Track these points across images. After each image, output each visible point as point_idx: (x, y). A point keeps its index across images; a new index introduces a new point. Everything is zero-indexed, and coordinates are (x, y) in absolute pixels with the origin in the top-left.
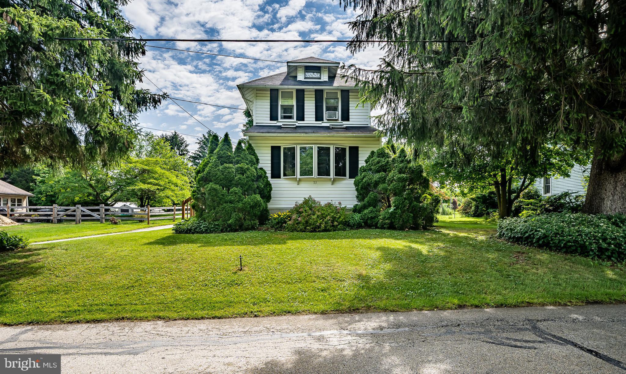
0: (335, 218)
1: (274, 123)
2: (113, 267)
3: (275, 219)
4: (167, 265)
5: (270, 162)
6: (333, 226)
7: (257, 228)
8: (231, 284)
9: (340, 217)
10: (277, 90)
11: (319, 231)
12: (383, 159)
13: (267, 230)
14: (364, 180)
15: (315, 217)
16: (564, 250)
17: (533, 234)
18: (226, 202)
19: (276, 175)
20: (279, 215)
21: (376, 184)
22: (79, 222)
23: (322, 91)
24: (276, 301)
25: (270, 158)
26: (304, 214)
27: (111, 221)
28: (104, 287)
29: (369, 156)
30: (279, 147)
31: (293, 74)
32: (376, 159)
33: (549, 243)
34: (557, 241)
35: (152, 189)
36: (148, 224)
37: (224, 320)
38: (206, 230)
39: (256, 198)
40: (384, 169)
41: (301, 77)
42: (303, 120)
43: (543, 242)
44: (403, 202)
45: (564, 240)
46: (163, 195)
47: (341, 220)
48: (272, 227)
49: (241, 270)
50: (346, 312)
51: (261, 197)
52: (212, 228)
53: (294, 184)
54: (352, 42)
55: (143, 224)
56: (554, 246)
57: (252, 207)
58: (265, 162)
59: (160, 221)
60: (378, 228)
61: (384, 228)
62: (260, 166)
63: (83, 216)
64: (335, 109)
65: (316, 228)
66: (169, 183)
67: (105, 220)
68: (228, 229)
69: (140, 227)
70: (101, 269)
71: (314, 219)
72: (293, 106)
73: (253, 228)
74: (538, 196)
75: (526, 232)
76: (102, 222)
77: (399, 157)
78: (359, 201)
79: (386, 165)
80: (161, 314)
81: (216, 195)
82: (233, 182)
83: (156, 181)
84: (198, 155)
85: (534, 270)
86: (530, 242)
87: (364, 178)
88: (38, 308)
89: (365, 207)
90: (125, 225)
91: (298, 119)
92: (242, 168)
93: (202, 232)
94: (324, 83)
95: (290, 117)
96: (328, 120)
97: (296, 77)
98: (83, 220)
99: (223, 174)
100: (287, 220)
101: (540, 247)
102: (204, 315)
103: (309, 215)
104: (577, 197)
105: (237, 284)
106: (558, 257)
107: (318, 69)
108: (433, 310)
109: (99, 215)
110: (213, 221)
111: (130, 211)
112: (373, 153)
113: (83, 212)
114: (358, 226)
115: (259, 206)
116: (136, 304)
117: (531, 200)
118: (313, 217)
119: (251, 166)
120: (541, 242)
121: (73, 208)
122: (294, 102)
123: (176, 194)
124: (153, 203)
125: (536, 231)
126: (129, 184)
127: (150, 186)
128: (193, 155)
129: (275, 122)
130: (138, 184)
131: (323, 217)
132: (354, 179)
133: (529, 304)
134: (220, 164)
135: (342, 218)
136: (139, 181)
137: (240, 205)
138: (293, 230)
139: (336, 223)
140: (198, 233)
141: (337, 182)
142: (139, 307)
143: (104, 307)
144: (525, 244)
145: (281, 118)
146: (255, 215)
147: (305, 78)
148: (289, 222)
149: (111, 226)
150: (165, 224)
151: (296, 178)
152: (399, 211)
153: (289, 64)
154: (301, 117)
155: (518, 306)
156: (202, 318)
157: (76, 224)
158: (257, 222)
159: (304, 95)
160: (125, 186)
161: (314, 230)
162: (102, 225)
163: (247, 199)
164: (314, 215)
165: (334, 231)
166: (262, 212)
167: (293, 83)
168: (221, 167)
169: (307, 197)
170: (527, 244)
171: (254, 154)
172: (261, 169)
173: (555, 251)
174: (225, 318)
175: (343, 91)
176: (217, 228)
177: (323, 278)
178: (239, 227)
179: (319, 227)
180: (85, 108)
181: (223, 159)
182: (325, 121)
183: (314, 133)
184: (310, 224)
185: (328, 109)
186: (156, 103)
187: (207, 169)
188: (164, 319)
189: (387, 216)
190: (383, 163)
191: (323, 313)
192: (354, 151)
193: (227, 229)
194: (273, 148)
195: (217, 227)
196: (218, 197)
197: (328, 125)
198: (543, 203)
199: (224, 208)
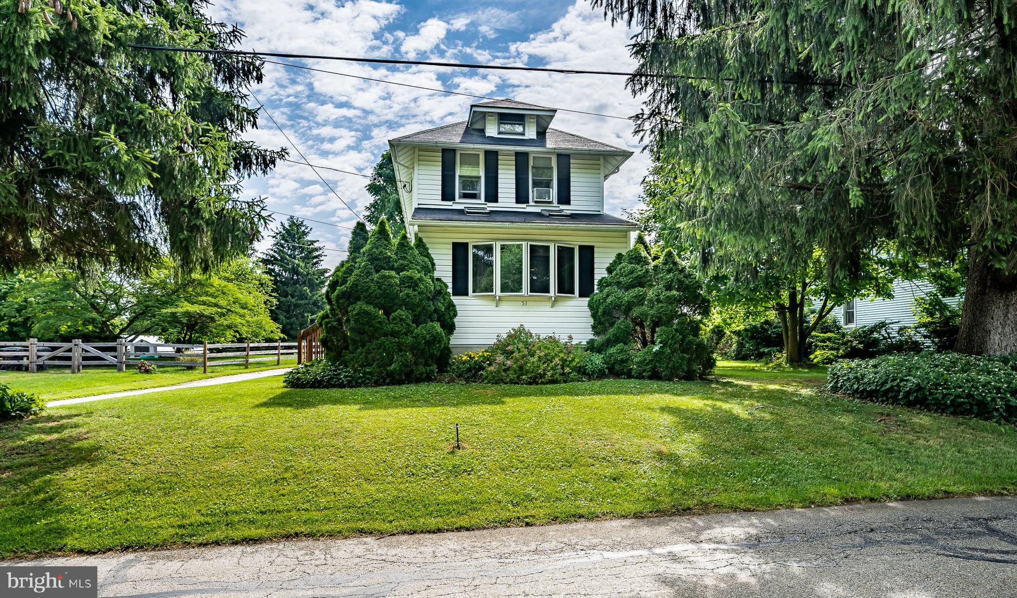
0: (566, 360)
1: (448, 205)
2: (229, 447)
3: (464, 363)
4: (326, 441)
5: (451, 269)
6: (563, 374)
7: (436, 379)
8: (455, 471)
9: (573, 360)
10: (453, 151)
11: (542, 383)
12: (639, 267)
13: (452, 380)
14: (609, 300)
15: (535, 359)
16: (952, 409)
17: (898, 385)
18: (385, 335)
19: (461, 289)
20: (470, 357)
21: (629, 307)
22: (79, 370)
23: (526, 154)
24: (548, 499)
25: (451, 263)
26: (516, 354)
27: (140, 368)
28: (230, 481)
29: (614, 261)
30: (466, 244)
31: (478, 126)
32: (626, 266)
33: (925, 398)
34: (940, 396)
35: (207, 313)
36: (205, 372)
37: (477, 533)
38: (349, 382)
39: (434, 327)
40: (641, 282)
41: (492, 130)
42: (496, 201)
43: (916, 397)
44: (673, 336)
45: (951, 394)
46: (225, 323)
47: (574, 364)
48: (460, 376)
49: (458, 447)
50: (673, 514)
51: (442, 326)
52: (359, 378)
53: (490, 305)
54: (634, 76)
55: (196, 372)
56: (935, 404)
57: (429, 343)
58: (444, 270)
59: (222, 368)
60: (633, 377)
61: (643, 378)
62: (436, 274)
63: (84, 358)
64: (548, 184)
65: (536, 377)
66: (234, 303)
67: (127, 366)
68: (387, 381)
69: (192, 377)
70: (208, 450)
71: (533, 362)
72: (479, 177)
73: (428, 379)
74: (839, 328)
75: (886, 382)
76: (120, 370)
77: (665, 264)
78: (597, 333)
79: (644, 276)
80: (362, 525)
81: (368, 322)
82: (397, 301)
83: (213, 300)
84: (273, 256)
85: (922, 442)
86: (891, 397)
87: (608, 296)
88: (128, 520)
89: (608, 343)
90: (165, 375)
91: (487, 200)
92: (411, 278)
93: (342, 386)
94: (530, 142)
95: (474, 196)
96: (536, 202)
97: (483, 131)
98: (85, 367)
99: (379, 288)
100: (485, 365)
101: (910, 404)
102: (441, 526)
103: (524, 356)
104: (901, 329)
105: (465, 471)
106: (945, 420)
107: (520, 119)
108: (810, 507)
109: (115, 357)
110: (362, 366)
111: (152, 351)
112: (620, 256)
113: (86, 351)
114: (601, 375)
115: (439, 342)
116: (306, 510)
117: (829, 335)
118: (532, 359)
119: (425, 275)
120: (911, 398)
121: (66, 345)
122: (481, 172)
123: (248, 322)
124: (199, 337)
125: (902, 380)
126: (164, 304)
127: (202, 307)
128: (264, 257)
129: (450, 203)
130: (181, 304)
131: (547, 359)
132: (588, 299)
133: (948, 495)
134: (373, 270)
135: (577, 360)
136: (183, 300)
137: (409, 340)
138: (497, 380)
139: (567, 370)
140: (334, 386)
141: (560, 303)
142: (315, 515)
143: (251, 516)
144: (883, 402)
145: (460, 197)
146: (432, 356)
147: (500, 133)
148: (491, 368)
149: (140, 375)
150: (233, 372)
151: (495, 296)
152: (668, 350)
153: (474, 109)
154: (492, 196)
155: (934, 498)
156: (439, 530)
157: (73, 372)
158: (434, 367)
159: (497, 160)
160: (158, 307)
161: (533, 381)
162: (121, 374)
163: (419, 330)
164: (533, 356)
165: (565, 382)
166: (442, 351)
167: (480, 140)
168: (376, 276)
169: (517, 326)
170: (887, 400)
171: (428, 256)
172: (438, 280)
173: (936, 411)
174: (478, 529)
175: (559, 156)
176: (368, 379)
177: (604, 458)
178: (407, 377)
179: (542, 376)
180: (174, 169)
181: (378, 262)
182: (531, 203)
183: (524, 222)
184: (527, 372)
185: (536, 184)
186: (266, 166)
187: (351, 279)
188: (371, 533)
189: (650, 358)
190: (639, 273)
191: (638, 516)
192: (587, 252)
193: (385, 380)
194: (456, 246)
195: (368, 376)
196: (372, 326)
197: (538, 210)
198: (849, 338)
199: (381, 345)
